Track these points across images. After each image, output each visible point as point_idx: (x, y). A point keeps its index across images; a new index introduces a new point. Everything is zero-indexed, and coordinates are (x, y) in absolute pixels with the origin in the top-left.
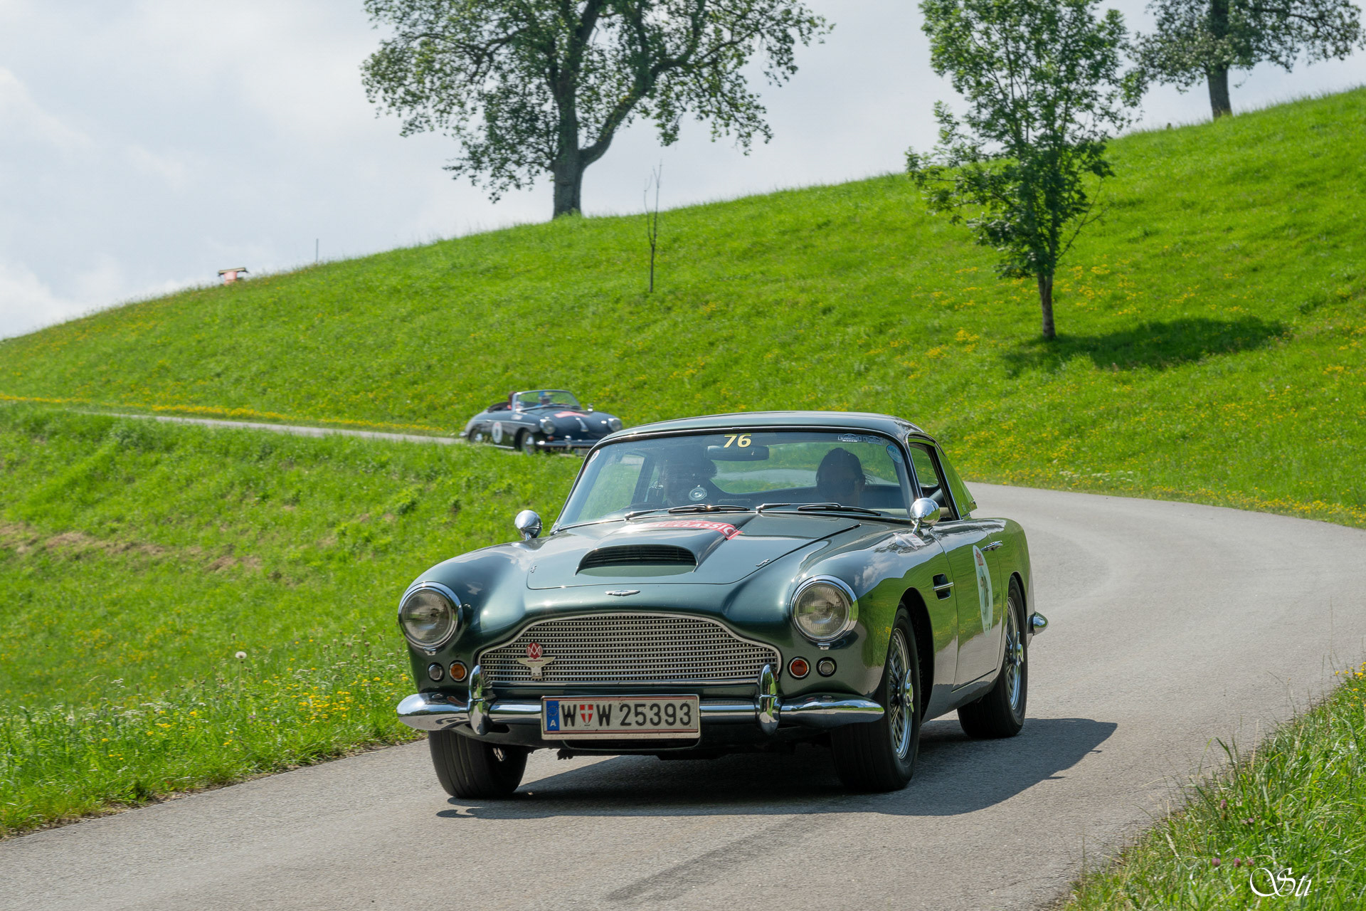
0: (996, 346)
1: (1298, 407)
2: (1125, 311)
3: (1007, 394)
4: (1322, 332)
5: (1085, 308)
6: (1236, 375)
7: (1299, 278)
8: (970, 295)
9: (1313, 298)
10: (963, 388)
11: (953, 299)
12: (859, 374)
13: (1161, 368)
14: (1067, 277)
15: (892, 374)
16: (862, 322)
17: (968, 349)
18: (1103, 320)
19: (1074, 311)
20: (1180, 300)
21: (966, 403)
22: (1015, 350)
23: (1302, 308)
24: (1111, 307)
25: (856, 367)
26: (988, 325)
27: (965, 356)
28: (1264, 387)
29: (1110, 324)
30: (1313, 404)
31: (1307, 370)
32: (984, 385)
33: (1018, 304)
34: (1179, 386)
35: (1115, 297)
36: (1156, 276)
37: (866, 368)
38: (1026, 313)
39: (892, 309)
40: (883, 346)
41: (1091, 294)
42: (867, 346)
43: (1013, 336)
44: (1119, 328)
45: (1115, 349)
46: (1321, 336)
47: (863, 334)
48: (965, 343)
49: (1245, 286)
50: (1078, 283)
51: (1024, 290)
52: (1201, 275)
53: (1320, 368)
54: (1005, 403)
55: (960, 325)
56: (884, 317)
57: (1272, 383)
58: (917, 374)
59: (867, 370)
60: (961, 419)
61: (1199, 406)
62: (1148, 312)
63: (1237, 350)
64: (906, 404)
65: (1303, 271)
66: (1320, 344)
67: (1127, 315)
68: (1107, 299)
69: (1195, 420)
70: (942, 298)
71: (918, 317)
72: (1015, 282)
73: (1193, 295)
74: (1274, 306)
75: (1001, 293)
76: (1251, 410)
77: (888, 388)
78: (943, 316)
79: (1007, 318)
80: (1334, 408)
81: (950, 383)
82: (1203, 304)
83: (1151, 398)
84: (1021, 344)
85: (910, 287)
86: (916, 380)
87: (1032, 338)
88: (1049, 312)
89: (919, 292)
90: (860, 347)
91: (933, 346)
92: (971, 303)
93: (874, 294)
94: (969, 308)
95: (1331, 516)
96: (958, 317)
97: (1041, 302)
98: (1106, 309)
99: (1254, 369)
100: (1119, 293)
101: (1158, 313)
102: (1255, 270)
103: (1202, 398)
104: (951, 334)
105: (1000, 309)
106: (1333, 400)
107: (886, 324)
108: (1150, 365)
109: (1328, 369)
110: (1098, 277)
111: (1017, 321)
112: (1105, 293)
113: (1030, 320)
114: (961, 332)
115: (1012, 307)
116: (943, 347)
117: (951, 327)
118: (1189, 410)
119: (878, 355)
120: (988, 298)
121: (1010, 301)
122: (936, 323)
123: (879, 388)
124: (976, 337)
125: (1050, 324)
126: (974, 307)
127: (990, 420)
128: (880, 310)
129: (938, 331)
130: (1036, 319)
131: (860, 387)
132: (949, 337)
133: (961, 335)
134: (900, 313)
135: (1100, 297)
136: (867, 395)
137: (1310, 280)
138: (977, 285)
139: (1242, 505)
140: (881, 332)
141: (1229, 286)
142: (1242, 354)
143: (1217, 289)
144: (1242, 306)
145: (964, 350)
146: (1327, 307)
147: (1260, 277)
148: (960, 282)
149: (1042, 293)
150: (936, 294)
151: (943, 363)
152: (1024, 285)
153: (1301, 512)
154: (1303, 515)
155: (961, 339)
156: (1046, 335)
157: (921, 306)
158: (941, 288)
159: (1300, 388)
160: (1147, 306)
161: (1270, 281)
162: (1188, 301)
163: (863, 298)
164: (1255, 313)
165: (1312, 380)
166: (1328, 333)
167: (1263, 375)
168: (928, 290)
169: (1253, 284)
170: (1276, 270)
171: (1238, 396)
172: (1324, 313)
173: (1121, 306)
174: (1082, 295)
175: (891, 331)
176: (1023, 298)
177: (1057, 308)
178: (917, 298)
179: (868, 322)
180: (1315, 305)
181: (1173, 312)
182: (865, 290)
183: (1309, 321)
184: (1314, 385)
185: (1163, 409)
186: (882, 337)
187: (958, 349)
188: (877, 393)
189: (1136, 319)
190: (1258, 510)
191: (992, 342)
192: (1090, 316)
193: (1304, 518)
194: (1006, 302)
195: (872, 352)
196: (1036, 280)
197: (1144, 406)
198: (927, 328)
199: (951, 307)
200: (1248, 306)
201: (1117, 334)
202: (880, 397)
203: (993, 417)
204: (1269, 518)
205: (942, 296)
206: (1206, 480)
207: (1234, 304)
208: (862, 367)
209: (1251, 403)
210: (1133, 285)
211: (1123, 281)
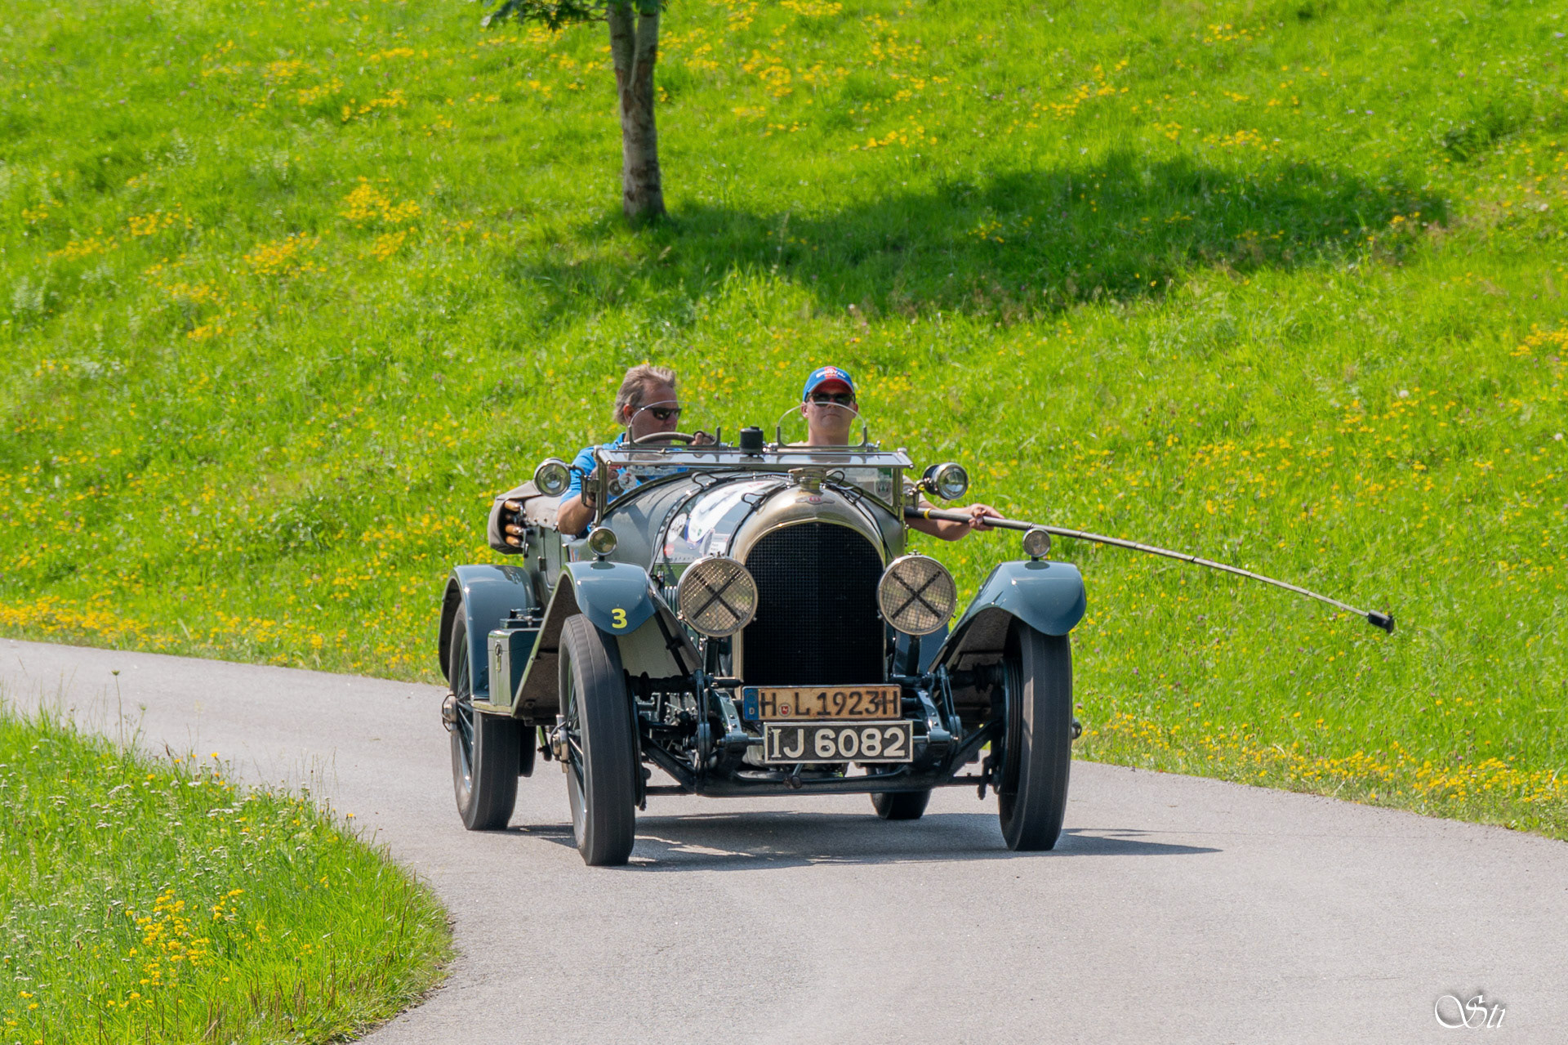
0: (472, 238)
1: (1434, 461)
2: (892, 135)
3: (504, 394)
4: (1516, 221)
5: (762, 124)
6: (1242, 353)
7: (1446, 44)
8: (393, 73)
9: (1489, 109)
10: (366, 373)
11: (336, 87)
12: (29, 318)
13: (1000, 321)
14: (704, 21)
15: (135, 323)
16: (43, 151)
17: (383, 246)
18: (819, 165)
19: (724, 133)
20: (1066, 106)
21: (372, 423)
22: (531, 254)
23: (1451, 139)
24: (846, 123)
25: (20, 296)
26: (446, 170)
27: (372, 268)
28: (1328, 394)
29: (841, 178)
30: (1479, 450)
31: (1466, 336)
32: (429, 364)
33: (548, 107)
34: (1057, 380)
35: (855, 93)
36: (990, 25)
37: (50, 302)
38: (574, 136)
39: (136, 113)
40: (109, 232)
41: (780, 79)
42: (58, 231)
43: (527, 211)
44: (867, 192)
45: (856, 259)
46: (1512, 234)
47: (44, 193)
48: (371, 228)
49: (1272, 66)
50: (739, 41)
51: (567, 61)
52: (1134, 25)
53: (1506, 334)
54: (497, 426)
55: (357, 170)
56: (113, 136)
57: (1354, 379)
58: (215, 325)
59: (53, 306)
60: (352, 474)
61: (1118, 449)
62: (965, 142)
63: (1245, 266)
64: (178, 420)
65: (1461, 24)
66: (1507, 257)
67: (897, 147)
68: (833, 96)
69: (1105, 494)
70: (299, 81)
71: (222, 142)
72: (538, 35)
73: (1108, 89)
74: (1363, 133)
75: (492, 69)
76: (1286, 462)
77: (116, 364)
78: (301, 137)
79: (510, 150)
80: (1547, 463)
81: (323, 359)
82: (1138, 122)
83: (966, 420)
84: (551, 238)
85: (196, 43)
86: (213, 344)
87: (586, 217)
88: (643, 135)
89: (224, 60)
90: (33, 231)
91: (268, 236)
92: (396, 97)
93: (83, 62)
94: (383, 115)
95: (1529, 811)
96: (352, 145)
97: (618, 103)
98: (827, 133)
99: (1300, 335)
100: (866, 76)
101: (994, 148)
102: (1305, 15)
103: (1127, 425)
104: (327, 198)
105: (488, 121)
106: (1546, 436)
107: (118, 161)
108: (966, 313)
109: (1534, 341)
110: (804, 24)
111: (542, 163)
112: (828, 79)
113: (583, 160)
114: (363, 194)
115: (525, 114)
116: (304, 239)
117: (327, 176)
118: (1088, 461)
119: (90, 262)
120: (451, 85)
121: (521, 98)
122: (281, 160)
123: (92, 366)
124: (411, 208)
125: (647, 173)
126: (404, 114)
127: (449, 478)
128: (98, 114)
129: (286, 186)
130: (604, 157)
131: (30, 363)
132: (317, 207)
133: (361, 199)
134: (168, 128)
135: (809, 88)
136: (53, 388)
137: (1480, 54)
138: (415, 41)
139: (1249, 769)
140: (101, 186)
141: (1221, 65)
142: (1259, 282)
143: (1184, 74)
144: (1264, 131)
145: (367, 249)
146: (1531, 140)
147: (1322, 38)
148: (358, 31)
149: (623, 74)
150: (282, 69)
151: (301, 294)
152: (570, 47)
153: (1432, 796)
154: (1442, 804)
155: (363, 213)
156: (634, 208)
157: (232, 105)
158: (299, 50)
159: (1441, 398)
160: (960, 121)
161: (1350, 52)
162: (1092, 109)
163: (45, 76)
164: (1301, 149)
165: (1481, 374)
166: (1533, 224)
167: (1326, 350)
168: (259, 56)
169: (1298, 60)
170: (1372, 19)
171: (1243, 417)
172: (1522, 159)
173: (876, 120)
174: (753, 82)
175: (132, 184)
176: (562, 88)
177: (669, 119)
178: (221, 80)
179: (63, 152)
180: (1494, 135)
181: (1043, 144)
182: (51, 48)
183: (1475, 184)
184: (1487, 389)
185: (1004, 458)
186: (103, 201)
187: (349, 246)
188: (85, 383)
189: (924, 163)
190: (1297, 788)
191: (462, 227)
192: (774, 149)
193: (1443, 815)
194: (506, 100)
195: (70, 250)
196: (604, 27)
197: (943, 446)
198: (251, 176)
199: (328, 111)
200: (1282, 130)
201: (862, 211)
202: (94, 395)
203: (459, 468)
204: (1329, 810)
205: (300, 74)
206: (1136, 684)
207: (1238, 122)
208: (39, 298)
209: (1284, 443)
210: (915, 53)
211: (884, 39)
